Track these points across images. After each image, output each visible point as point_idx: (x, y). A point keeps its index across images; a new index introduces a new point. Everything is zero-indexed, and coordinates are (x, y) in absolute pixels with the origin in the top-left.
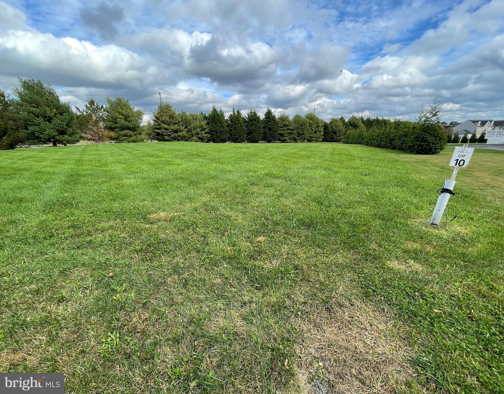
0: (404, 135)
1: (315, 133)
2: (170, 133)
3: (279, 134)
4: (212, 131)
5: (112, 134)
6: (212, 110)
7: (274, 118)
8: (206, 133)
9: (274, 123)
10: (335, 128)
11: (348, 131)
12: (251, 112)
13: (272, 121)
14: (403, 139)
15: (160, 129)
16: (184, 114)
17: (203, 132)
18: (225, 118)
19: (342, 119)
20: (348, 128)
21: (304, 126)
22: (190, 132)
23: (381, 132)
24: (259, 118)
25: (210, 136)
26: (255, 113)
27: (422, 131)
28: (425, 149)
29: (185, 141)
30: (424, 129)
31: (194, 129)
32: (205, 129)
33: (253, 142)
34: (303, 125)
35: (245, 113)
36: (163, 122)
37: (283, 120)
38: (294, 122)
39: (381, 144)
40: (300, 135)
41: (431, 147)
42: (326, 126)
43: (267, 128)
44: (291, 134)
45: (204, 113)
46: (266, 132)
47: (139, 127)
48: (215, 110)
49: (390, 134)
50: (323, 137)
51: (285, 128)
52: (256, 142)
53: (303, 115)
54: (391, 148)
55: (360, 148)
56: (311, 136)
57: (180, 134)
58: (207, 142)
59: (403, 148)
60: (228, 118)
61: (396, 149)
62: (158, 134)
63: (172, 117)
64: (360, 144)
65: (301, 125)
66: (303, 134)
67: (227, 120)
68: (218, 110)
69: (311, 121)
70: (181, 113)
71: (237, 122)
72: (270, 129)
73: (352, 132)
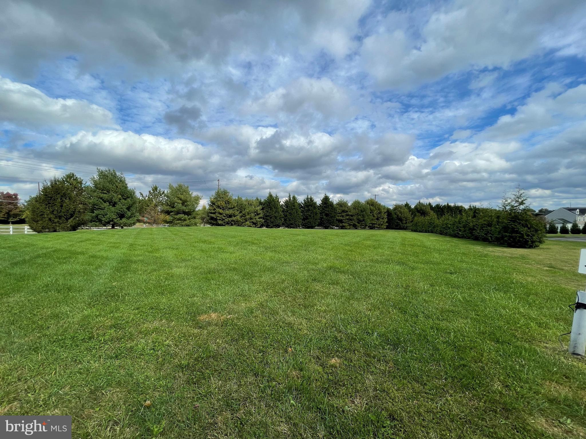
0: (487, 225)
1: (377, 219)
2: (224, 218)
3: (337, 220)
4: (267, 216)
5: (168, 218)
6: (268, 195)
7: (331, 204)
8: (259, 218)
9: (332, 209)
10: (400, 215)
11: (416, 218)
12: (308, 198)
13: (330, 207)
14: (487, 229)
15: (214, 213)
16: (240, 199)
17: (257, 217)
18: (281, 204)
19: (407, 205)
20: (415, 215)
21: (364, 213)
22: (244, 217)
23: (457, 220)
24: (315, 203)
25: (264, 221)
26: (311, 199)
27: (510, 220)
28: (519, 241)
29: (238, 226)
30: (512, 218)
31: (248, 214)
32: (260, 214)
33: (308, 228)
34: (363, 211)
35: (301, 199)
36: (218, 207)
37: (341, 206)
38: (354, 208)
39: (459, 234)
40: (361, 221)
41: (525, 239)
42: (389, 212)
43: (323, 214)
44: (351, 220)
45: (259, 199)
46: (323, 217)
47: (194, 211)
48: (271, 196)
49: (468, 222)
50: (387, 224)
51: (344, 214)
52: (312, 227)
53: (363, 201)
54: (473, 239)
55: (434, 238)
56: (373, 222)
57: (234, 218)
58: (260, 227)
59: (488, 239)
60: (283, 203)
61: (479, 240)
62: (212, 218)
63: (228, 202)
64: (432, 232)
65: (361, 211)
66: (364, 220)
67: (282, 206)
68: (274, 195)
69: (372, 207)
70: (237, 198)
71: (293, 207)
72: (327, 215)
73: (419, 219)
